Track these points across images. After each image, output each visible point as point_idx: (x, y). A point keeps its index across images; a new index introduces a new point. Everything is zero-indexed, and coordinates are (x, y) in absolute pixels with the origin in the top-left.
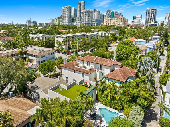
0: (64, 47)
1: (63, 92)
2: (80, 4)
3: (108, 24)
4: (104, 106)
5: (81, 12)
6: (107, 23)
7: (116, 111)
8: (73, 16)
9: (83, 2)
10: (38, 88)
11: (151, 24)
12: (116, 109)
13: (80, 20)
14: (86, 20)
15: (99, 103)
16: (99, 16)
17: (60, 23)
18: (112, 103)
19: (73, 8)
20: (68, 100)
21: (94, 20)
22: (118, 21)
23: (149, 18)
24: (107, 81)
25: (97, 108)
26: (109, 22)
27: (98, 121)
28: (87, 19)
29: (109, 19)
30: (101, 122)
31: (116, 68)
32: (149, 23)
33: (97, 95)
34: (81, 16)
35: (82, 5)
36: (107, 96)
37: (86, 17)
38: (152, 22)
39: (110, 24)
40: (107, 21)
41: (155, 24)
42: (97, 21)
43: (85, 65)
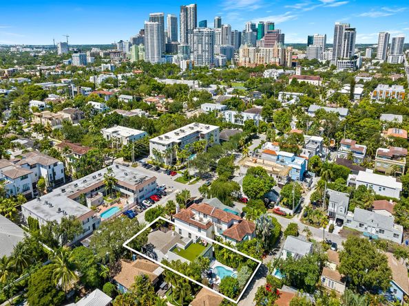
0: (165, 160)
1: (181, 253)
2: (186, 10)
3: (250, 62)
4: (221, 265)
5: (187, 30)
6: (247, 59)
7: (232, 269)
8: (170, 34)
9: (192, 5)
10: (153, 247)
11: (344, 61)
12: (232, 267)
13: (187, 51)
14: (200, 53)
15: (216, 261)
16: (229, 37)
17: (140, 53)
18: (227, 262)
19: (169, 16)
20: (189, 262)
21: (217, 49)
22: (271, 55)
23: (340, 45)
24: (224, 238)
25: (213, 267)
26: (251, 56)
27: (214, 279)
28: (202, 51)
29: (252, 49)
30: (217, 280)
31: (235, 223)
32: (339, 59)
33: (214, 253)
34: (187, 43)
35: (190, 14)
36: (223, 255)
37: (200, 45)
38: (345, 58)
39: (252, 62)
40: (246, 54)
41: (353, 63)
42: (224, 51)
43: (202, 216)
